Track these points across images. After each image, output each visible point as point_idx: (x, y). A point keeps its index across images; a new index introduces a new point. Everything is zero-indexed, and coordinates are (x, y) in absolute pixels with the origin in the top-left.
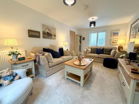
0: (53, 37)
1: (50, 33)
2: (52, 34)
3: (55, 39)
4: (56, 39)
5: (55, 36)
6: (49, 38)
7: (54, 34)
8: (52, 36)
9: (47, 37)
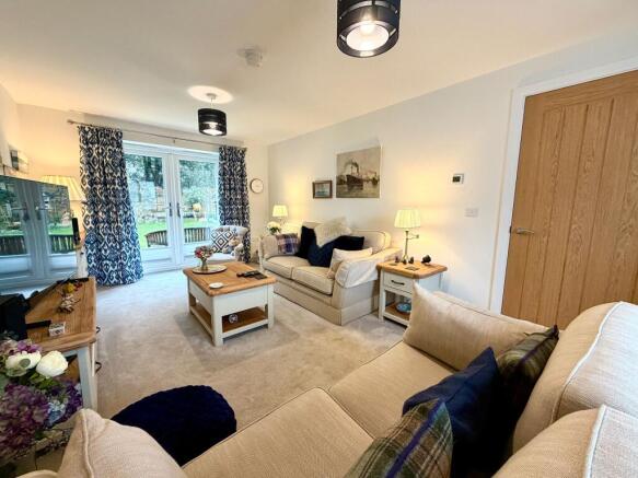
0: (367, 187)
1: (356, 175)
2: (364, 177)
3: (376, 195)
4: (378, 197)
5: (375, 182)
6: (354, 194)
7: (371, 176)
8: (365, 184)
9: (345, 193)
